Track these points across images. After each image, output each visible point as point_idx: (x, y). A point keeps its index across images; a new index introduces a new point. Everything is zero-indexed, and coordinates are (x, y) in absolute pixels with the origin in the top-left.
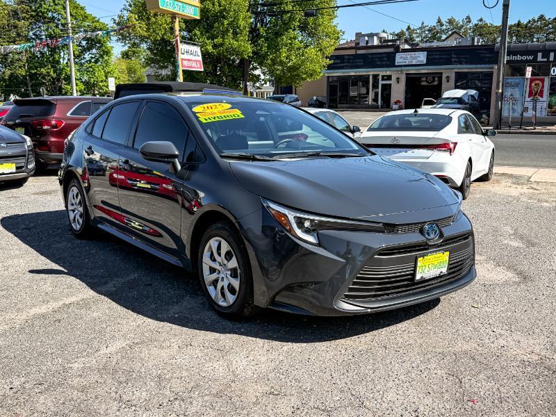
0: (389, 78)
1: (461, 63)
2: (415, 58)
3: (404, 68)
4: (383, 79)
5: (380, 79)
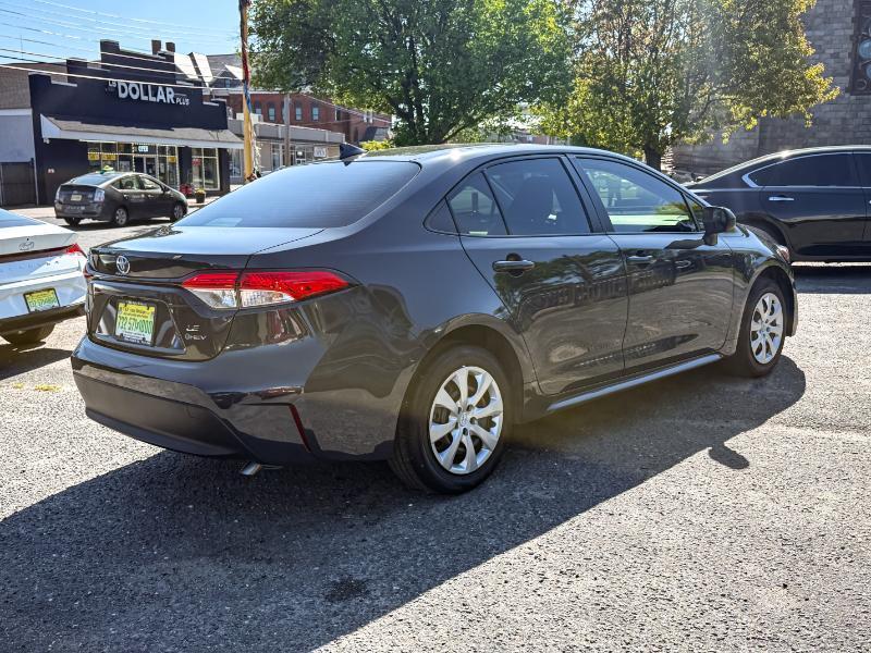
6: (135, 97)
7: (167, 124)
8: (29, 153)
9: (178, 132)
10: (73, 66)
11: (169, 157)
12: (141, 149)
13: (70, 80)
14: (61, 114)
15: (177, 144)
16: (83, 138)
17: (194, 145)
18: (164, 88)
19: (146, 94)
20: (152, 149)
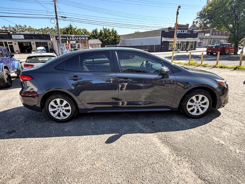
0: (11, 43)
1: (36, 39)
2: (20, 37)
3: (16, 40)
4: (9, 43)
5: (8, 43)
6: (179, 33)
7: (185, 37)
8: (160, 43)
9: (187, 39)
10: (170, 28)
11: (184, 44)
12: (179, 42)
13: (168, 31)
14: (165, 37)
15: (186, 41)
16: (168, 41)
17: (189, 41)
18: (185, 31)
19: (182, 32)
20: (181, 42)
